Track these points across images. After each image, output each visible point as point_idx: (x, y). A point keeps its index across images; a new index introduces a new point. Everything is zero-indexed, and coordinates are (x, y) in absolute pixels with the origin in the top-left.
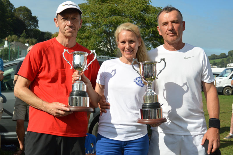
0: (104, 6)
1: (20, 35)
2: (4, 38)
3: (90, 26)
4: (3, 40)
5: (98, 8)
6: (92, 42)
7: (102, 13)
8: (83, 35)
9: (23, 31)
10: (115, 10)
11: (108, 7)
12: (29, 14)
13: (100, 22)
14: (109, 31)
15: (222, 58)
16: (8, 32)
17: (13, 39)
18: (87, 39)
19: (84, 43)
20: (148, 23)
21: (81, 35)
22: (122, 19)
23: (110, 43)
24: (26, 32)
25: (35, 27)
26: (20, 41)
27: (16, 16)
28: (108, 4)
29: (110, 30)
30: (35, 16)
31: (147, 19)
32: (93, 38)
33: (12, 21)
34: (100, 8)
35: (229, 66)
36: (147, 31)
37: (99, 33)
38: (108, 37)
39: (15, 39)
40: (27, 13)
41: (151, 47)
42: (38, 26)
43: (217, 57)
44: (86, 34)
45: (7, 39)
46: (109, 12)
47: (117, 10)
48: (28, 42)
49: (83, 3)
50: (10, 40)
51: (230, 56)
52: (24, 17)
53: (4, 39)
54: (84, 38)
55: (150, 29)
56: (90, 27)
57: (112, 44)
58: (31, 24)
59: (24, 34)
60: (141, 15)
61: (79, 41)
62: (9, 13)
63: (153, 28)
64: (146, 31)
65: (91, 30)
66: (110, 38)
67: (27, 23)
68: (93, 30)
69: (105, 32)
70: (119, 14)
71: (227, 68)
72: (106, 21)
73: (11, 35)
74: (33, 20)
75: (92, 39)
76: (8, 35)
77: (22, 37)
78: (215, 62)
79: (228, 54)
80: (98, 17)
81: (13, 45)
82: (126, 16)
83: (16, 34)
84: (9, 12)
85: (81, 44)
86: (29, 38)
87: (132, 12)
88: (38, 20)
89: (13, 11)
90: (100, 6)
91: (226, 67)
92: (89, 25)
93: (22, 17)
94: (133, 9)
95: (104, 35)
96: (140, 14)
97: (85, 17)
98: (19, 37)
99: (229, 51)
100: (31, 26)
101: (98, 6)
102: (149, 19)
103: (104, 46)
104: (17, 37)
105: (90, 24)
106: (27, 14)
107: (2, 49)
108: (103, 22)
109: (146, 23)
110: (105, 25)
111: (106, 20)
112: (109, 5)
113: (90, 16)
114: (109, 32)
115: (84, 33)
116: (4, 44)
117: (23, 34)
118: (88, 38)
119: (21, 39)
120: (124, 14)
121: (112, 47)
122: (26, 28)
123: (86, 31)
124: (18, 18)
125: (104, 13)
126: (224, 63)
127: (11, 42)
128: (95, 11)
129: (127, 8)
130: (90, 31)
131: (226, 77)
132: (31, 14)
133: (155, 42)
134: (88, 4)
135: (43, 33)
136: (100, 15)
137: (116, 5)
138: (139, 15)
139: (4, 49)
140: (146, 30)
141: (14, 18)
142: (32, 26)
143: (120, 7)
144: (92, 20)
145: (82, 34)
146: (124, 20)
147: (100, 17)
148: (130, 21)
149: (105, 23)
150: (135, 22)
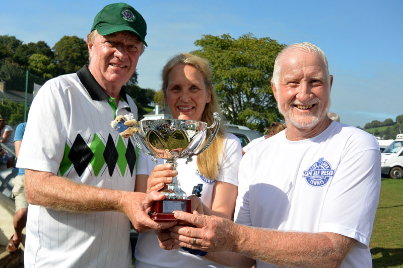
0: (224, 54)
5: (216, 57)
7: (222, 64)
10: (239, 59)
11: (229, 55)
13: (219, 76)
14: (231, 87)
15: (387, 126)
22: (249, 71)
23: (233, 103)
25: (134, 83)
28: (230, 52)
29: (233, 87)
34: (219, 57)
35: (400, 137)
37: (218, 90)
38: (230, 96)
42: (136, 81)
43: (380, 125)
46: (232, 61)
47: (243, 59)
49: (195, 50)
51: (398, 124)
57: (234, 105)
66: (233, 97)
69: (225, 89)
70: (245, 65)
71: (397, 140)
72: (228, 74)
78: (377, 130)
79: (396, 120)
80: (216, 68)
82: (255, 67)
87: (264, 61)
88: (137, 73)
90: (219, 54)
91: (394, 138)
94: (264, 58)
95: (224, 93)
99: (397, 116)
101: (217, 54)
103: (224, 107)
108: (223, 76)
110: (225, 79)
112: (232, 53)
114: (232, 89)
120: (251, 65)
121: (235, 110)
125: (225, 63)
126: (390, 133)
128: (213, 61)
129: (256, 56)
131: (395, 153)
134: (203, 51)
135: (144, 91)
136: (219, 66)
137: (241, 52)
143: (247, 54)
146: (251, 73)
147: (218, 68)
148: (261, 75)
149: (226, 77)
150: (267, 76)
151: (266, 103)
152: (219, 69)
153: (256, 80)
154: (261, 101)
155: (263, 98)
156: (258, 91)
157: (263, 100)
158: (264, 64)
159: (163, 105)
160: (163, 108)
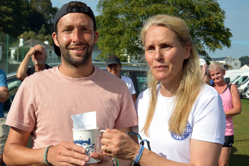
1: (39, 30)
2: (19, 35)
3: (124, 18)
4: (18, 37)
6: (126, 39)
7: (138, 2)
9: (42, 26)
12: (48, 5)
13: (136, 13)
16: (24, 28)
17: (30, 37)
19: (116, 39)
20: (197, 12)
21: (111, 30)
22: (164, 7)
24: (45, 27)
26: (38, 39)
27: (33, 8)
30: (56, 7)
31: (197, 7)
32: (127, 34)
33: (28, 14)
37: (134, 27)
39: (32, 36)
40: (46, 3)
41: (203, 44)
44: (118, 29)
45: (23, 36)
48: (47, 39)
50: (26, 37)
52: (42, 9)
53: (20, 37)
54: (116, 34)
55: (200, 21)
56: (123, 20)
58: (51, 17)
59: (43, 29)
61: (109, 38)
62: (25, 5)
63: (205, 19)
64: (196, 22)
67: (46, 16)
68: (127, 24)
73: (28, 31)
74: (53, 12)
75: (125, 34)
76: (24, 32)
77: (41, 33)
80: (132, 6)
81: (29, 44)
83: (33, 30)
84: (24, 3)
85: (112, 41)
86: (49, 34)
89: (29, 2)
92: (123, 17)
93: (41, 9)
97: (118, 8)
98: (37, 33)
100: (51, 20)
102: (200, 7)
104: (34, 33)
105: (124, 16)
106: (46, 5)
107: (17, 48)
108: (139, 13)
111: (143, 10)
113: (124, 6)
115: (115, 27)
116: (19, 42)
117: (41, 30)
118: (121, 33)
119: (39, 36)
120: (166, 2)
122: (46, 22)
123: (118, 24)
124: (36, 10)
127: (27, 40)
130: (123, 24)
132: (51, 4)
133: (208, 36)
136: (136, 4)
139: (20, 48)
141: (31, 10)
142: (53, 20)
144: (126, 11)
146: (166, 9)
147: (135, 6)
148: (175, 10)
149: (142, 14)
150: (181, 12)
152: (135, 8)
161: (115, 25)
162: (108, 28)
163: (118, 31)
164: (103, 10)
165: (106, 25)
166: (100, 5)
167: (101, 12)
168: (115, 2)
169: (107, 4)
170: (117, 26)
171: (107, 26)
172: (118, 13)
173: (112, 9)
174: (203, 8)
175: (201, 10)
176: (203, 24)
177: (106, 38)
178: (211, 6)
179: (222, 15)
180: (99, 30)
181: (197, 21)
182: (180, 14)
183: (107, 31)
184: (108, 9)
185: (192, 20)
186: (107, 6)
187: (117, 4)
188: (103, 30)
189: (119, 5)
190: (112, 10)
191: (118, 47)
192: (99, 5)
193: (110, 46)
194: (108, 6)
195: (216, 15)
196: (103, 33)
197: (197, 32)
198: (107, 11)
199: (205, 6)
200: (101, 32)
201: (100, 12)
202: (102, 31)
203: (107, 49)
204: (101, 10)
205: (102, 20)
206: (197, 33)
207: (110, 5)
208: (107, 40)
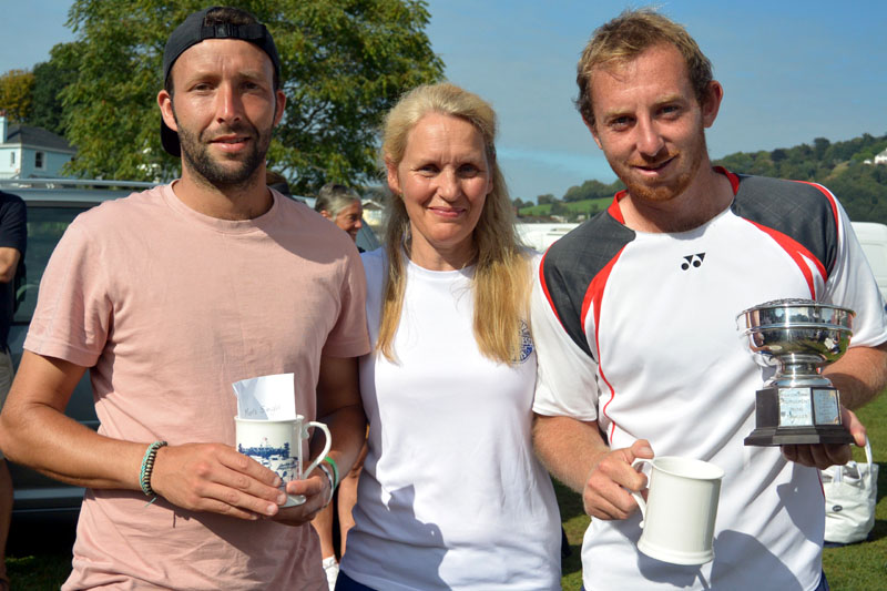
3: (153, 55)
8: (124, 88)
18: (138, 102)
19: (125, 118)
20: (370, 57)
21: (112, 89)
31: (367, 43)
36: (368, 87)
43: (605, 192)
44: (134, 87)
55: (378, 81)
56: (149, 60)
60: (348, 25)
63: (390, 77)
64: (364, 86)
65: (153, 72)
78: (595, 207)
82: (291, 25)
87: (315, 11)
92: (149, 52)
96: (342, 21)
97: (134, 22)
105: (152, 49)
109: (366, 57)
115: (124, 82)
118: (142, 101)
120: (280, 19)
123: (135, 74)
130: (149, 74)
138: (338, 27)
140: (361, 83)
144: (160, 34)
145: (118, 86)
150: (323, 50)
151: (318, 126)
153: (292, 61)
154: (304, 120)
155: (311, 111)
156: (299, 92)
157: (311, 117)
158: (317, 19)
159: (19, 118)
160: (17, 126)
161: (125, 76)
162: (102, 83)
163: (135, 93)
164: (89, 25)
165: (98, 74)
166: (80, 11)
167: (83, 33)
168: (129, 6)
169: (103, 10)
170: (131, 80)
171: (100, 75)
172: (136, 39)
173: (117, 25)
174: (385, 47)
175: (379, 51)
176: (384, 92)
177: (92, 111)
178: (406, 42)
179: (437, 69)
180: (74, 88)
181: (367, 81)
182: (317, 56)
183: (97, 91)
184: (104, 25)
185: (352, 79)
186: (102, 16)
187: (133, 11)
188: (85, 86)
189: (137, 16)
190: (118, 28)
191: (132, 142)
192: (75, 10)
193: (106, 138)
194: (106, 17)
195: (422, 69)
196: (86, 97)
197: (364, 111)
198: (102, 29)
199: (389, 41)
200: (80, 93)
201: (78, 32)
202: (84, 91)
203: (95, 145)
204: (82, 24)
205: (84, 57)
206: (364, 116)
207: (112, 12)
208: (97, 119)
